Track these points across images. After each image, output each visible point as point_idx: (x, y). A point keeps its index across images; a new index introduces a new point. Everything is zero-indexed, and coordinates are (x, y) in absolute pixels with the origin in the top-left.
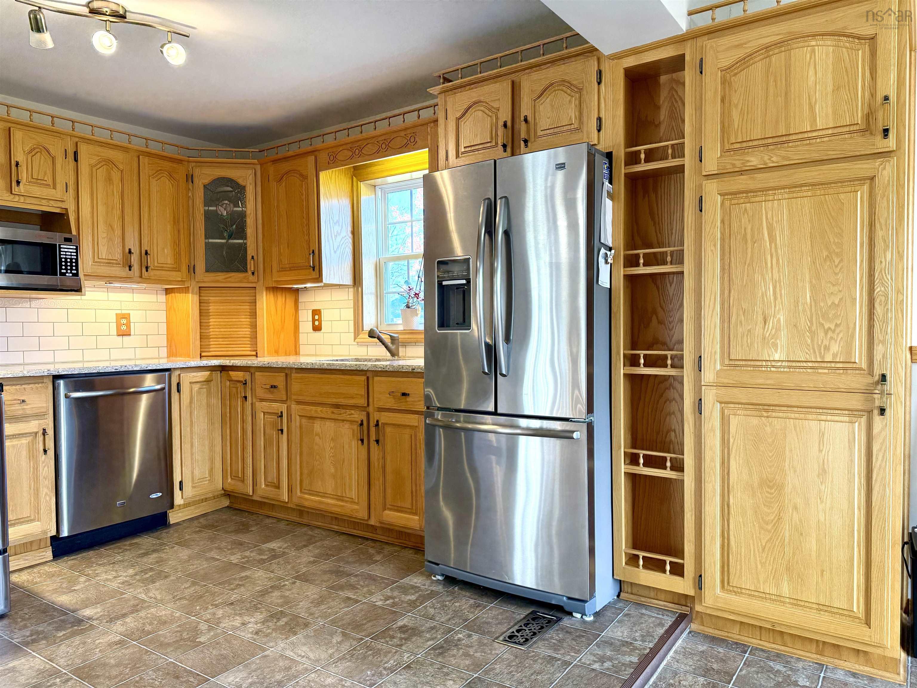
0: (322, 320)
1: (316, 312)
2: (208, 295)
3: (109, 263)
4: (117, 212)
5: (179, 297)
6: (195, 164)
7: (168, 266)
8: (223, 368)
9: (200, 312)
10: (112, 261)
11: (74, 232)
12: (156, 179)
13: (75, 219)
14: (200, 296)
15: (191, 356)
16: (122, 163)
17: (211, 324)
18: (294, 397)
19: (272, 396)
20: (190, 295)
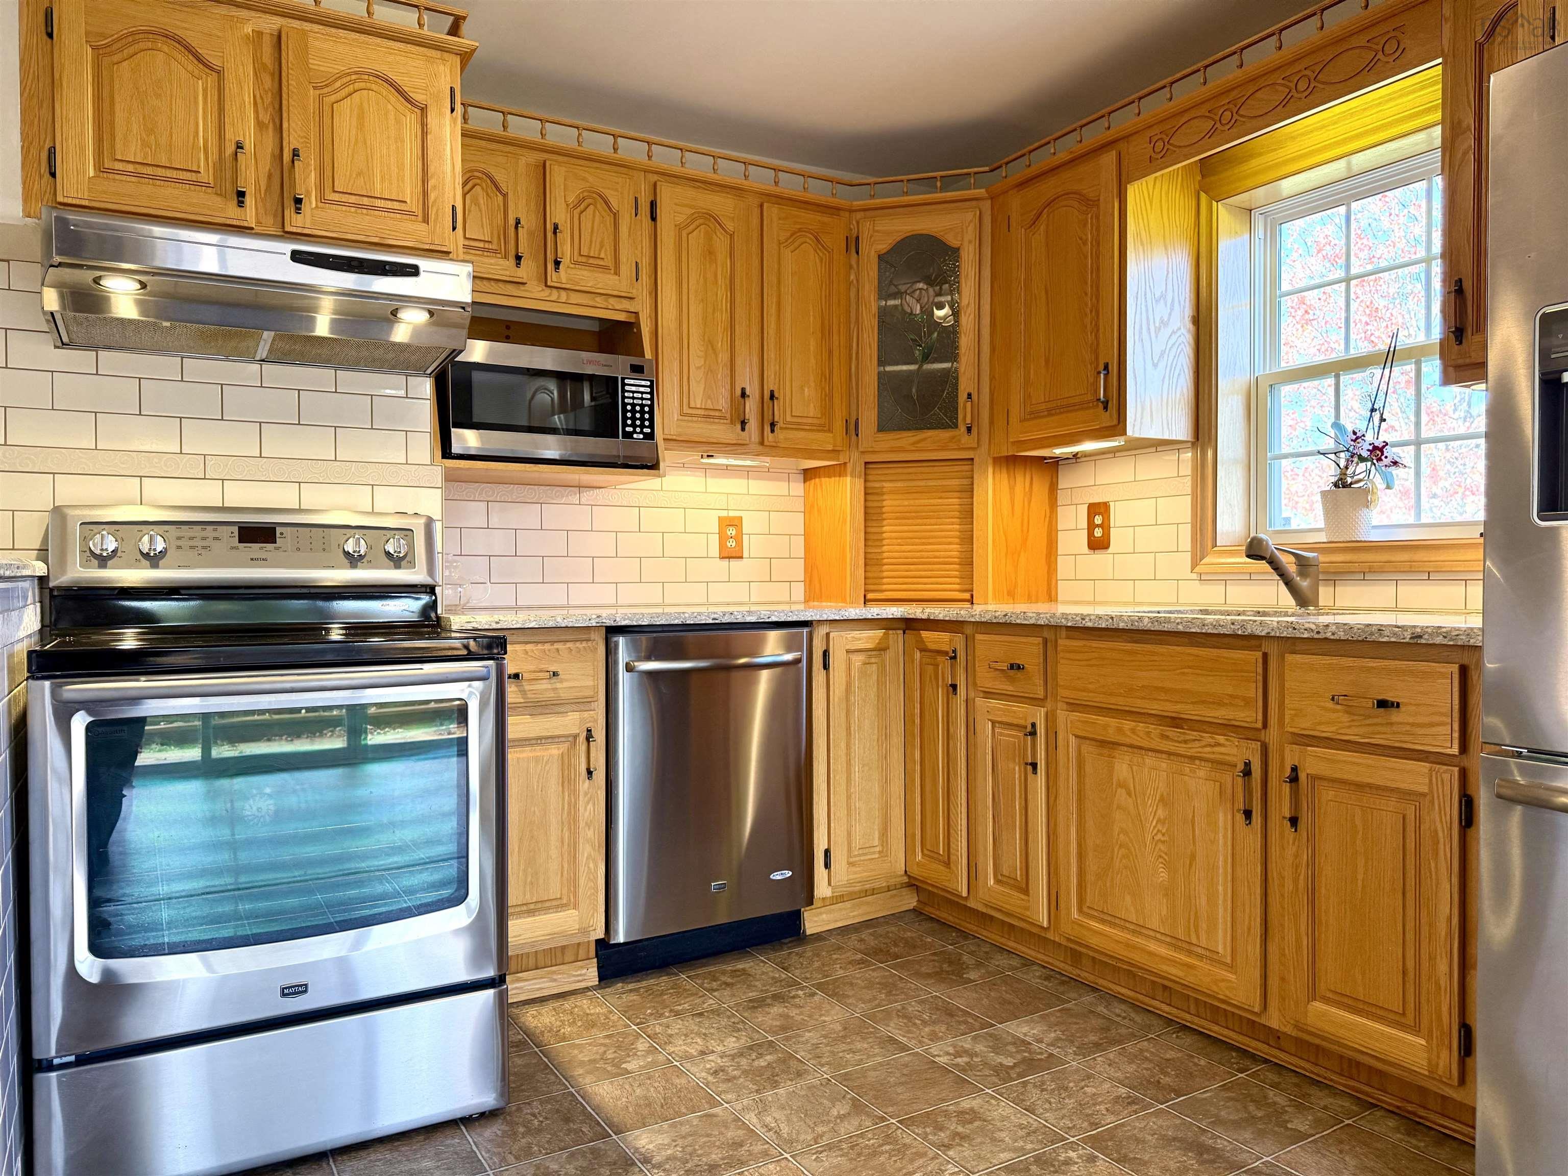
0: (1112, 525)
1: (1098, 510)
2: (883, 478)
3: (708, 416)
4: (723, 317)
5: (827, 484)
6: (862, 213)
7: (810, 421)
8: (909, 625)
9: (866, 513)
10: (712, 413)
11: (648, 355)
12: (792, 248)
13: (651, 333)
14: (865, 481)
15: (848, 600)
16: (733, 218)
17: (884, 535)
18: (1062, 692)
19: (1011, 688)
20: (849, 479)
